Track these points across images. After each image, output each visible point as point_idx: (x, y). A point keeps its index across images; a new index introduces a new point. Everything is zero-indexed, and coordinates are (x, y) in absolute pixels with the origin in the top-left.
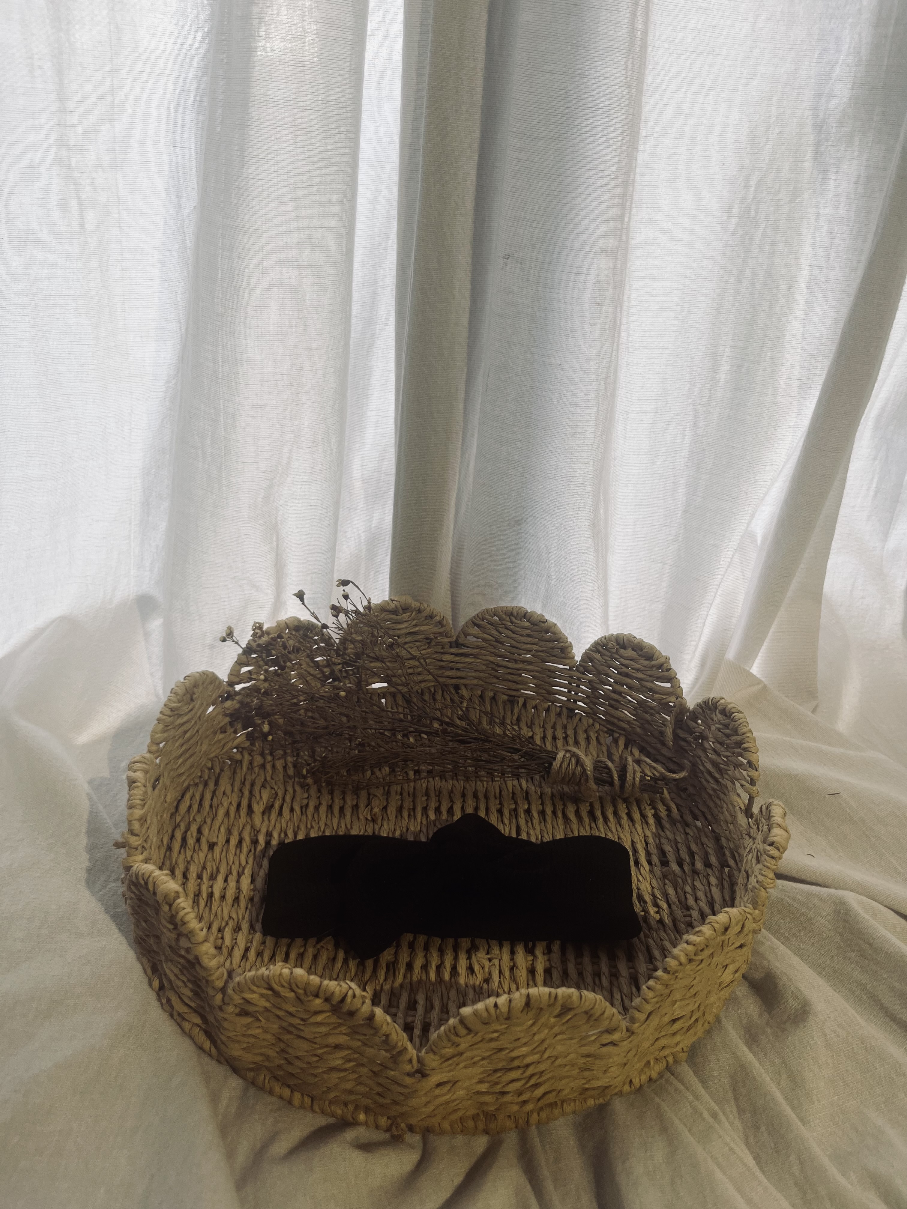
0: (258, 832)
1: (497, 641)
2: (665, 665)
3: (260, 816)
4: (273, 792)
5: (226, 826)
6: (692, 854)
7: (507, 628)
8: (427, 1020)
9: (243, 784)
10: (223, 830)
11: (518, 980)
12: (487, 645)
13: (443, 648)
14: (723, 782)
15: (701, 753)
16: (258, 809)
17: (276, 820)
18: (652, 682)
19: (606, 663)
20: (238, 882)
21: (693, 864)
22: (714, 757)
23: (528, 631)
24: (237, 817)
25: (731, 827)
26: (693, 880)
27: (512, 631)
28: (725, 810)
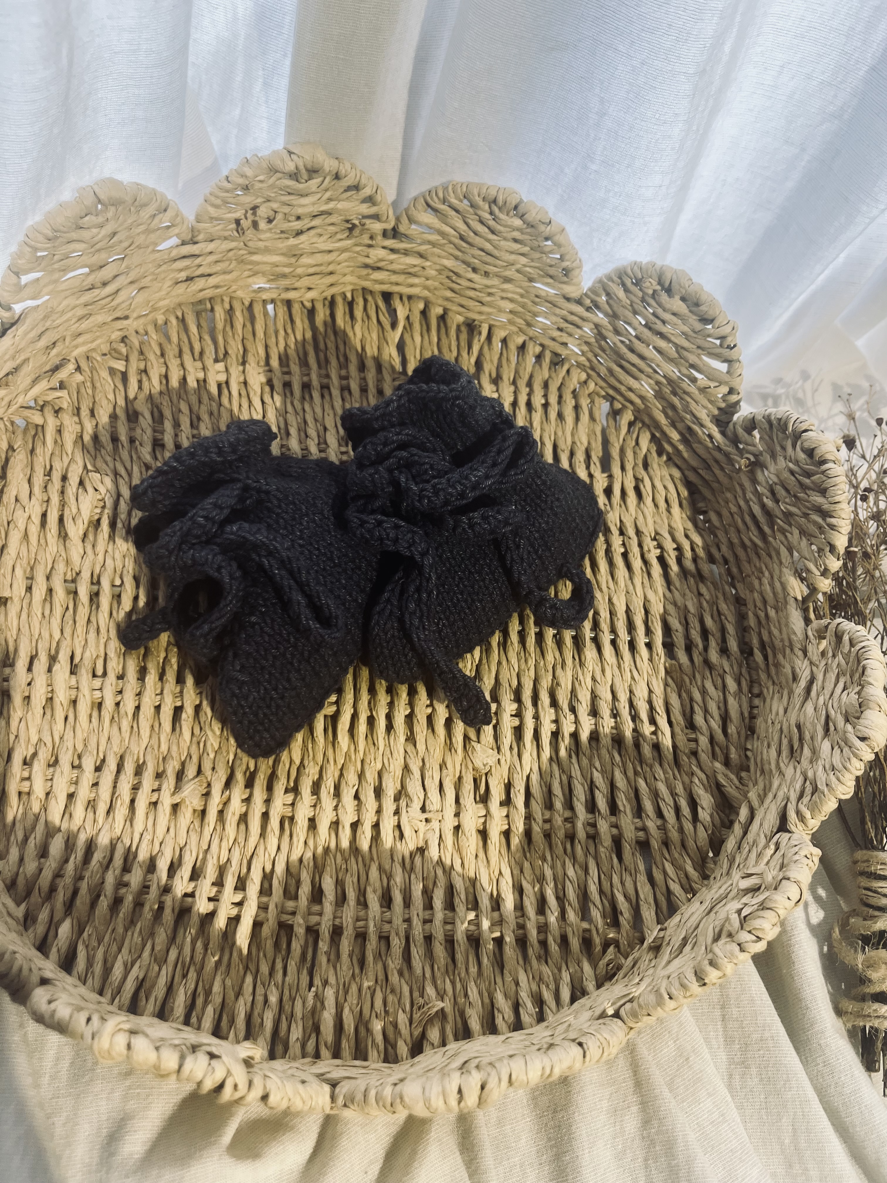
0: (78, 574)
1: (462, 238)
2: (729, 339)
3: (81, 544)
4: (99, 497)
5: (25, 561)
6: (705, 633)
7: (481, 222)
8: (337, 922)
9: (49, 473)
10: (19, 572)
11: (464, 854)
12: (445, 241)
13: (371, 238)
14: (774, 544)
15: (747, 484)
16: (75, 531)
17: (106, 551)
18: (699, 355)
19: (631, 305)
20: (50, 670)
21: (706, 648)
22: (769, 503)
23: (517, 235)
24: (42, 541)
25: (772, 613)
26: (703, 678)
27: (489, 228)
28: (765, 581)
